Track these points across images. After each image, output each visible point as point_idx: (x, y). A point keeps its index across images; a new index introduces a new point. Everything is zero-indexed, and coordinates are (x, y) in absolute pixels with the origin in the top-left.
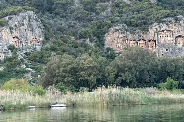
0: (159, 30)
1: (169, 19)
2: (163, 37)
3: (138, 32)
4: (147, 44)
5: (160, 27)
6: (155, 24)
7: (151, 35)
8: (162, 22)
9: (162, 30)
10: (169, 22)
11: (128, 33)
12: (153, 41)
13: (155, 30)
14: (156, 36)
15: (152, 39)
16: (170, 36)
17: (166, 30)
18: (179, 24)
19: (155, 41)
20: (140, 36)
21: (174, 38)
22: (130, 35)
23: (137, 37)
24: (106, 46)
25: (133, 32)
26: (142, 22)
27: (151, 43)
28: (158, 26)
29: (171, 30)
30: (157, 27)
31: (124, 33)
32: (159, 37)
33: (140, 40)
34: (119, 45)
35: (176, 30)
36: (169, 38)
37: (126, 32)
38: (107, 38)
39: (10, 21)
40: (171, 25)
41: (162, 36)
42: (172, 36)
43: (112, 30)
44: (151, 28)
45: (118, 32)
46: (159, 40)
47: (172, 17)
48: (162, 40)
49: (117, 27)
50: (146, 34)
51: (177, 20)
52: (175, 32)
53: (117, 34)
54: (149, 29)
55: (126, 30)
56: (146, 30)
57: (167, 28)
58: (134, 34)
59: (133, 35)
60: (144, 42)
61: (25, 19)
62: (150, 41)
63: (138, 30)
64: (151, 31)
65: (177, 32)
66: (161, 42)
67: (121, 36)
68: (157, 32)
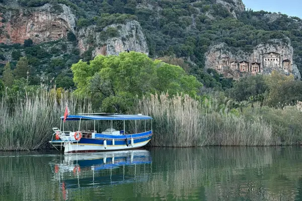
0: (264, 52)
1: (276, 40)
2: (269, 60)
3: (240, 53)
4: (250, 67)
5: (266, 49)
6: (260, 45)
7: (255, 57)
8: (269, 43)
9: (268, 52)
10: (277, 43)
11: (230, 53)
12: (257, 64)
13: (261, 52)
14: (261, 58)
15: (256, 62)
16: (277, 60)
17: (273, 53)
18: (287, 46)
19: (259, 64)
20: (242, 57)
21: (281, 62)
22: (232, 56)
23: (238, 58)
24: (207, 67)
25: (234, 53)
26: (244, 42)
27: (254, 66)
28: (264, 47)
29: (278, 52)
30: (262, 48)
31: (226, 53)
32: (265, 60)
33: (242, 62)
34: (220, 66)
35: (284, 53)
36: (276, 62)
37: (227, 52)
38: (207, 57)
39: (119, 31)
40: (278, 48)
41: (267, 59)
42: (278, 60)
43: (213, 48)
44: (256, 49)
45: (219, 51)
46: (264, 63)
47: (279, 38)
48: (268, 63)
49: (218, 46)
50: (250, 55)
51: (285, 42)
52: (282, 56)
53: (218, 54)
54: (254, 50)
55: (228, 50)
56: (250, 51)
57: (274, 50)
58: (236, 55)
59: (234, 55)
60: (247, 64)
61: (133, 29)
62: (253, 64)
63: (240, 50)
64: (255, 52)
65: (284, 56)
66: (267, 66)
67: (223, 56)
68: (262, 55)
